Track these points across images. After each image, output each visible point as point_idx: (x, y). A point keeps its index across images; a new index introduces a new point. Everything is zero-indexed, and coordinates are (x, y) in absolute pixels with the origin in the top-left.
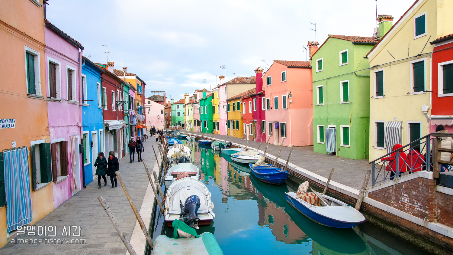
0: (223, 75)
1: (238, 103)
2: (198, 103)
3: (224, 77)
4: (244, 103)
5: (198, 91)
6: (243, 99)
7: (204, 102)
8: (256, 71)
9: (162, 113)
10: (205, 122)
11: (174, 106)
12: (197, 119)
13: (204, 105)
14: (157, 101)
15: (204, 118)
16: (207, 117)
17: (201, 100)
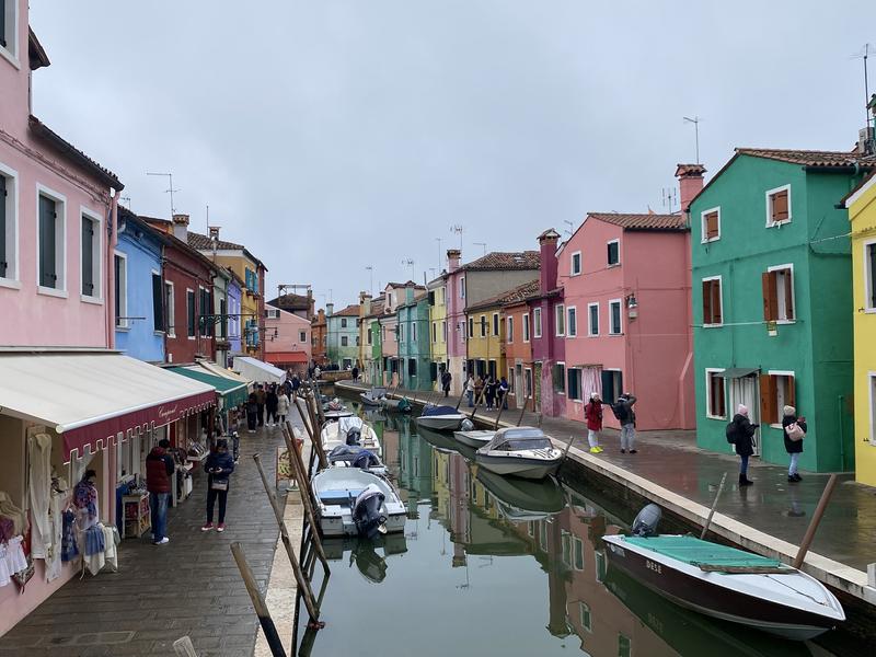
0: (458, 249)
1: (495, 318)
2: (394, 315)
3: (459, 253)
4: (508, 318)
5: (395, 286)
6: (507, 308)
7: (409, 313)
8: (542, 238)
9: (303, 339)
10: (412, 362)
11: (334, 321)
12: (390, 353)
13: (409, 321)
14: (292, 311)
15: (409, 354)
16: (415, 350)
17: (401, 308)
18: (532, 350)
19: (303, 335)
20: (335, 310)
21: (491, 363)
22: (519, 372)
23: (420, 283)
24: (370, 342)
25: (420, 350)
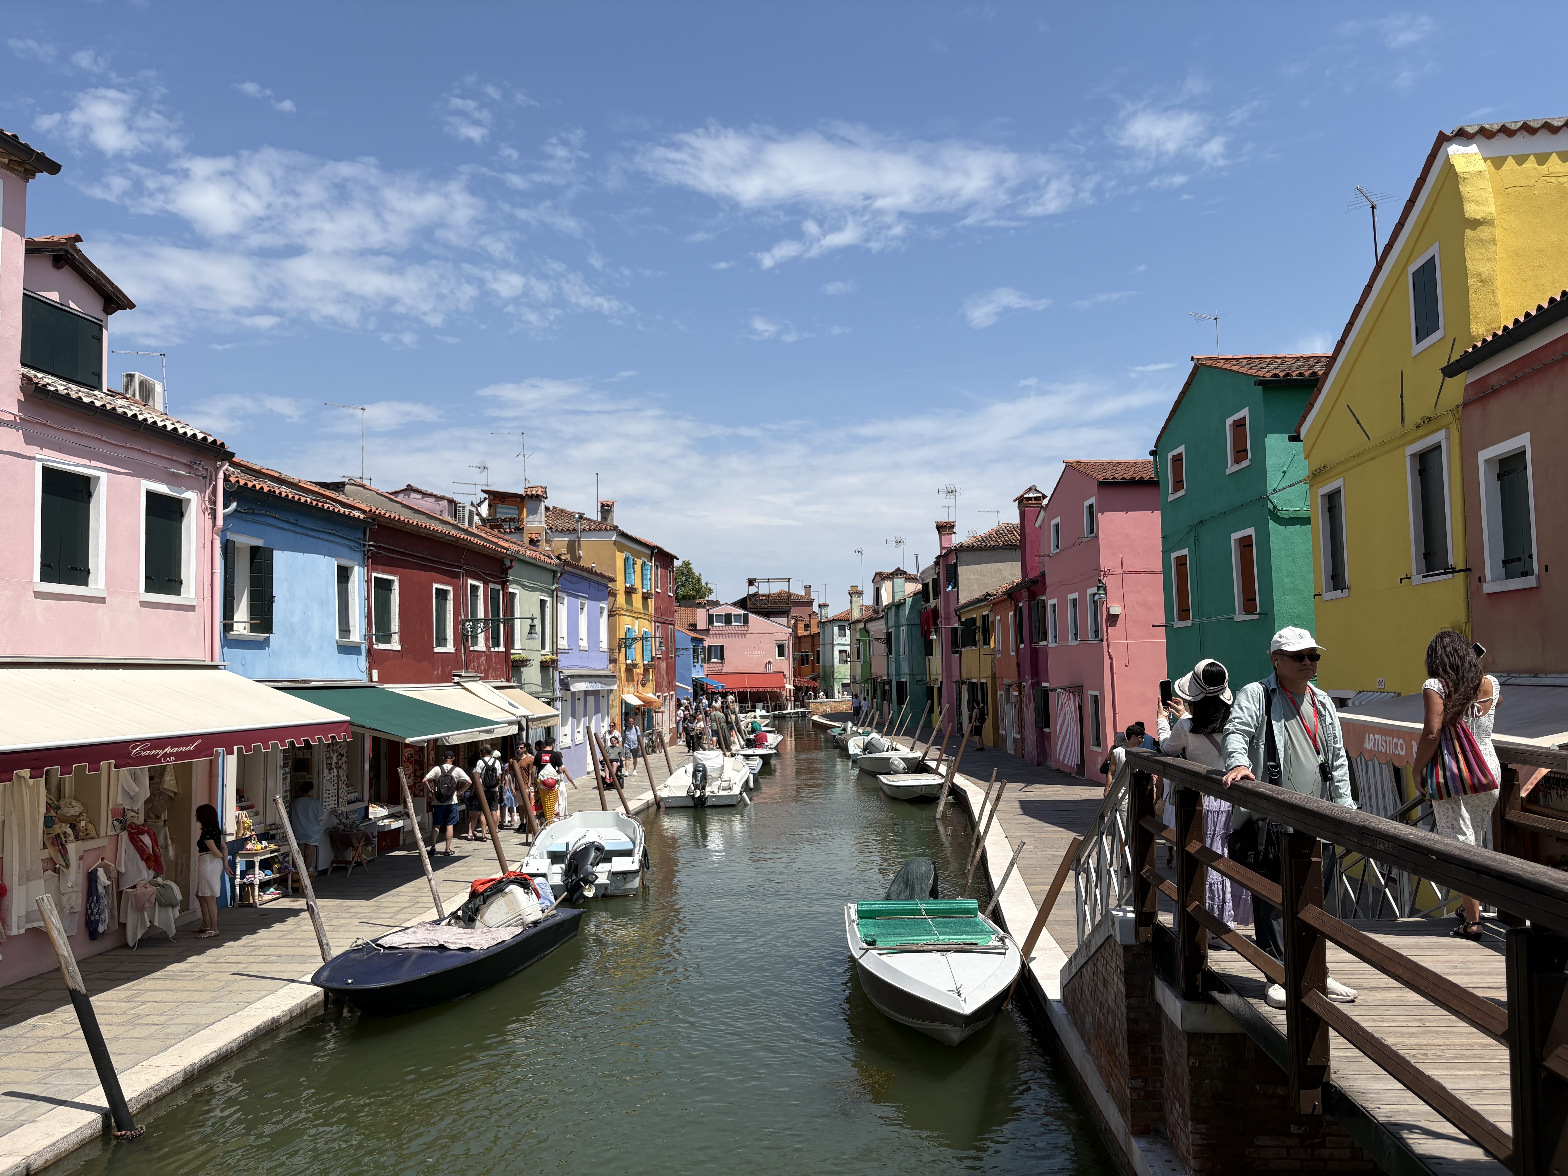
0: (951, 520)
2: (882, 617)
3: (953, 527)
4: (998, 618)
6: (994, 605)
7: (897, 614)
8: (1021, 501)
10: (901, 686)
11: (828, 628)
12: (879, 673)
13: (897, 626)
14: (767, 614)
15: (898, 674)
16: (905, 668)
17: (889, 607)
18: (1018, 665)
19: (781, 648)
20: (831, 613)
21: (982, 684)
22: (1008, 699)
23: (911, 570)
24: (859, 658)
25: (911, 668)
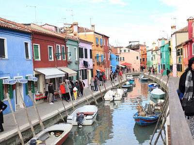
1: (181, 49)
3: (175, 27)
4: (184, 49)
5: (160, 40)
6: (184, 45)
7: (163, 48)
8: (188, 20)
9: (137, 59)
10: (164, 66)
11: (149, 52)
12: (159, 63)
13: (163, 52)
15: (163, 63)
19: (137, 57)
21: (181, 65)
25: (166, 62)
